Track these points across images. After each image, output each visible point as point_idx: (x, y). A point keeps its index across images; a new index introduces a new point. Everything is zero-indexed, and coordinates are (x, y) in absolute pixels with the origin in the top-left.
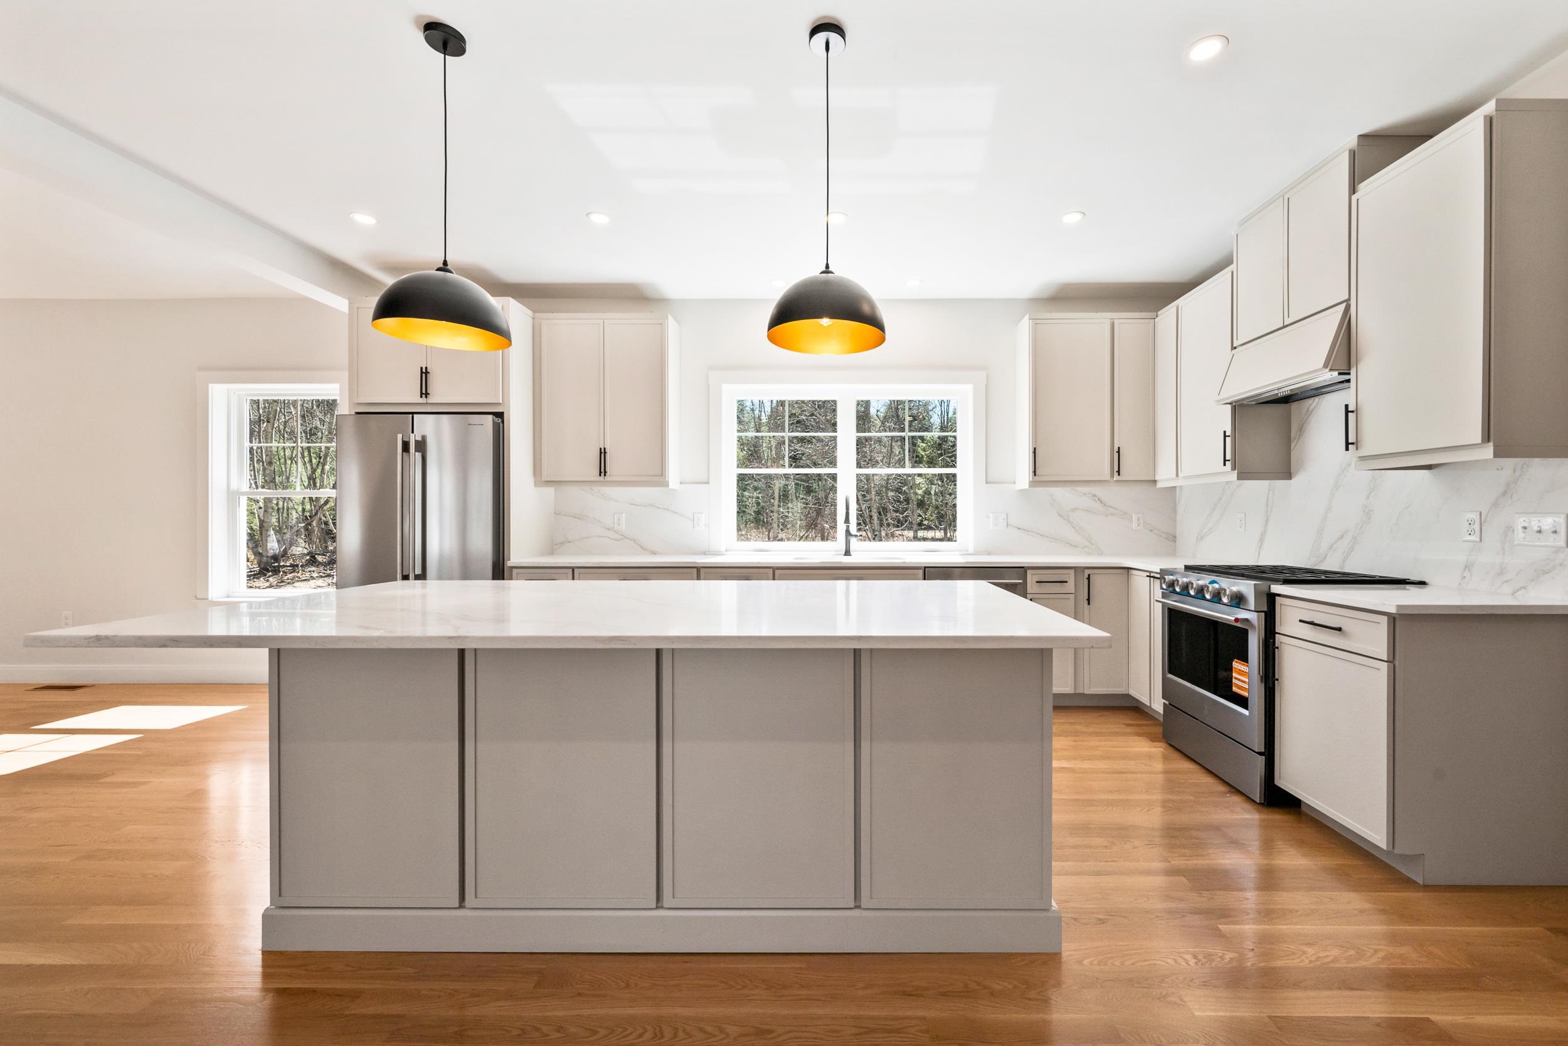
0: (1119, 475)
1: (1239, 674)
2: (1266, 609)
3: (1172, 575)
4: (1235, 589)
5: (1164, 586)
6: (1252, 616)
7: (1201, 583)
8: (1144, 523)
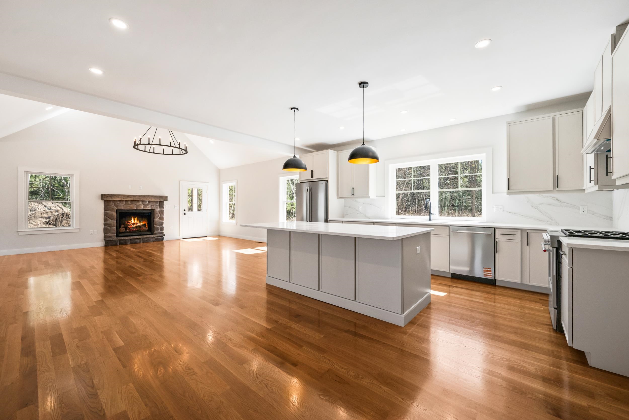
0: (558, 188)
2: (557, 247)
8: (587, 210)
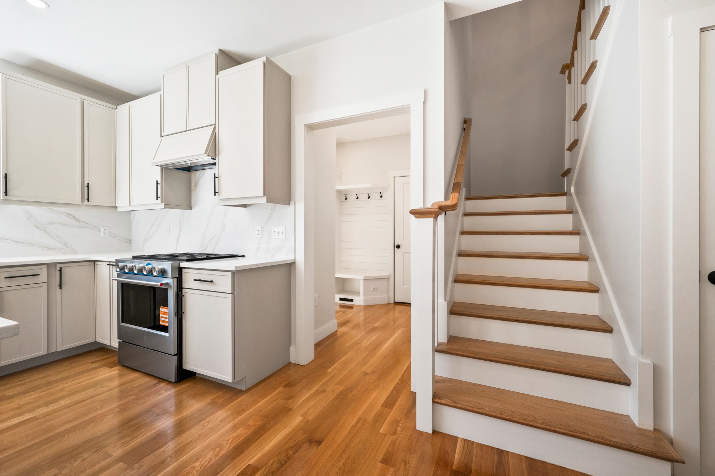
0: (88, 201)
1: (164, 314)
2: (177, 276)
3: (123, 262)
4: (160, 267)
5: (118, 270)
6: (170, 281)
7: (141, 265)
8: (109, 233)
